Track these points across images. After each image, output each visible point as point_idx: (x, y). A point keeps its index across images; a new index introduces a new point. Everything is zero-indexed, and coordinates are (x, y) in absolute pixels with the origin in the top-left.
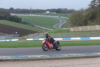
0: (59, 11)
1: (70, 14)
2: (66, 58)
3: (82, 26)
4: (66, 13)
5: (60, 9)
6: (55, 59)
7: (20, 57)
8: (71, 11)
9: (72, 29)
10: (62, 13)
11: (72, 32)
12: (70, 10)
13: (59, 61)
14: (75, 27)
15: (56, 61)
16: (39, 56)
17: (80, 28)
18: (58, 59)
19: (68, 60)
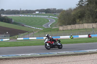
0: (48, 11)
1: (59, 14)
2: (55, 56)
3: (70, 25)
4: (55, 13)
5: (49, 9)
6: (44, 57)
7: (11, 56)
8: (60, 11)
9: (61, 28)
10: (51, 13)
11: (60, 30)
12: (58, 10)
13: (49, 59)
14: (64, 26)
15: (46, 59)
16: (29, 55)
17: (69, 27)
18: (48, 57)
19: (57, 58)
